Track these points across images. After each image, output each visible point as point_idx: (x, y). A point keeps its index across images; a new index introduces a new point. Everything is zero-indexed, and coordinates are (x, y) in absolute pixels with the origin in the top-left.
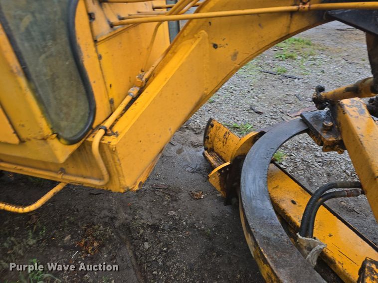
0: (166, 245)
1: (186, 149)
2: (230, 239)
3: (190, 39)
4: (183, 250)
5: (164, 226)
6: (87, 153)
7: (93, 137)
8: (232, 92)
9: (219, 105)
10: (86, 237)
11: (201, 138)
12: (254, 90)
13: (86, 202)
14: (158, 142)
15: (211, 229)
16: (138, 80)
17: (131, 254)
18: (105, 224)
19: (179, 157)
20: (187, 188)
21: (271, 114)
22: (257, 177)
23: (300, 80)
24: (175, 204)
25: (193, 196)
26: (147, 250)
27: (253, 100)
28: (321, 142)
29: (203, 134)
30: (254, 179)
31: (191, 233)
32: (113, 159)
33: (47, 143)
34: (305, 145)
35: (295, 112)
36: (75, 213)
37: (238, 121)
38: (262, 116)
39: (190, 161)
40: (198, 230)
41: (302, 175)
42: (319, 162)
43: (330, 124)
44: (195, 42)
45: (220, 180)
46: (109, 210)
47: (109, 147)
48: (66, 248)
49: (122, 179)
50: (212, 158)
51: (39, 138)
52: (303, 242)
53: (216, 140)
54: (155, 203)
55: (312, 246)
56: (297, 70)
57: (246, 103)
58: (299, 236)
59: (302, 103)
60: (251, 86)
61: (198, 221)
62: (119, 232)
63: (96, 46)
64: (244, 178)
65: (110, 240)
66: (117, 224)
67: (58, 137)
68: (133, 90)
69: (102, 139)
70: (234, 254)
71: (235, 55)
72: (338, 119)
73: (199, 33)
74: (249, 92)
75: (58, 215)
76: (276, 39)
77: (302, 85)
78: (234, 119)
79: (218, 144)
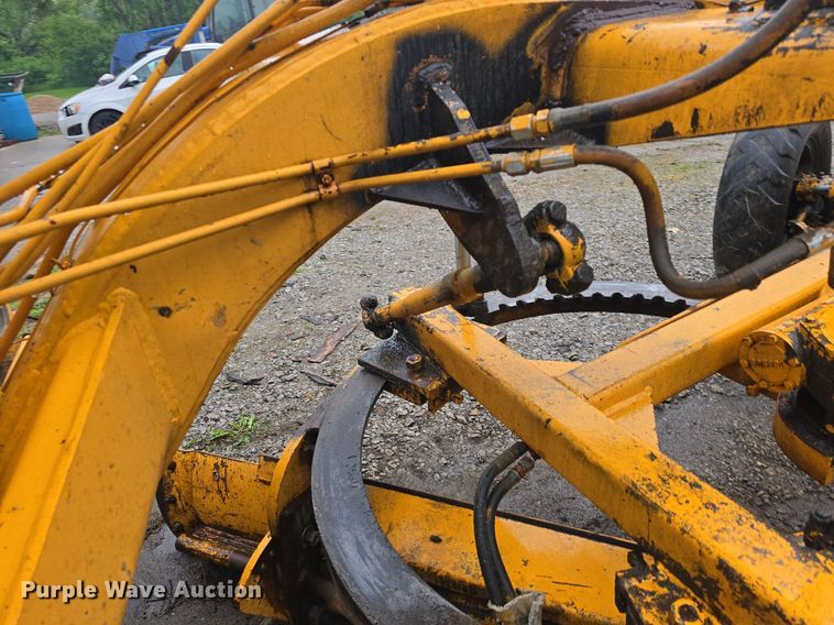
3: (88, 317)
21: (279, 373)
22: (362, 538)
23: (295, 287)
28: (420, 398)
30: (360, 548)
35: (319, 350)
37: (216, 420)
38: (263, 387)
42: (411, 425)
43: (417, 358)
44: (106, 321)
50: (206, 545)
52: (509, 615)
53: (198, 494)
55: (525, 611)
58: (495, 608)
59: (321, 327)
64: (340, 560)
71: (221, 314)
72: (425, 345)
73: (109, 298)
76: (297, 257)
78: (206, 420)
79: (208, 501)
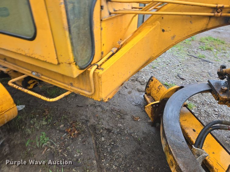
0: (114, 141)
1: (134, 92)
2: (151, 146)
3: (150, 25)
4: (123, 146)
5: (114, 131)
6: (86, 76)
7: (91, 68)
8: (168, 64)
9: (158, 70)
10: (71, 128)
11: (144, 88)
12: (182, 65)
13: (74, 109)
14: (122, 78)
15: (141, 139)
16: (118, 44)
17: (94, 142)
18: (83, 123)
19: (129, 95)
20: (130, 114)
21: (190, 81)
23: (213, 64)
24: (122, 120)
25: (133, 118)
26: (103, 141)
27: (180, 71)
28: (218, 98)
29: (146, 85)
31: (129, 138)
32: (99, 82)
33: (70, 66)
34: (209, 102)
36: (68, 114)
37: (168, 81)
38: (184, 81)
39: (135, 99)
40: (133, 137)
41: (203, 120)
42: (216, 114)
43: (226, 88)
44: (152, 27)
45: (152, 111)
46: (86, 116)
47: (98, 75)
48: (60, 131)
49: (101, 93)
50: (148, 99)
51: (68, 63)
52: (195, 151)
53: (153, 89)
54: (111, 118)
55: (200, 154)
56: (212, 58)
57: (175, 72)
58: (194, 147)
59: (212, 78)
60: (180, 62)
61: (134, 133)
62: (89, 129)
63: (101, 23)
65: (84, 132)
66: (89, 124)
67: (76, 64)
68: (114, 49)
69: (95, 70)
70: (152, 155)
71: (174, 37)
73: (155, 23)
74: (178, 66)
75: (59, 113)
77: (213, 67)
78: (166, 80)
79: (154, 91)
